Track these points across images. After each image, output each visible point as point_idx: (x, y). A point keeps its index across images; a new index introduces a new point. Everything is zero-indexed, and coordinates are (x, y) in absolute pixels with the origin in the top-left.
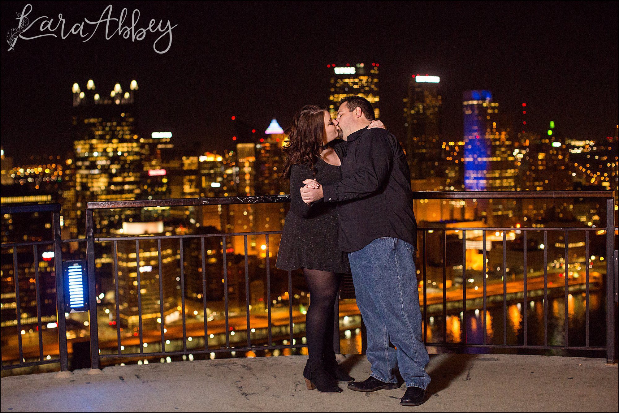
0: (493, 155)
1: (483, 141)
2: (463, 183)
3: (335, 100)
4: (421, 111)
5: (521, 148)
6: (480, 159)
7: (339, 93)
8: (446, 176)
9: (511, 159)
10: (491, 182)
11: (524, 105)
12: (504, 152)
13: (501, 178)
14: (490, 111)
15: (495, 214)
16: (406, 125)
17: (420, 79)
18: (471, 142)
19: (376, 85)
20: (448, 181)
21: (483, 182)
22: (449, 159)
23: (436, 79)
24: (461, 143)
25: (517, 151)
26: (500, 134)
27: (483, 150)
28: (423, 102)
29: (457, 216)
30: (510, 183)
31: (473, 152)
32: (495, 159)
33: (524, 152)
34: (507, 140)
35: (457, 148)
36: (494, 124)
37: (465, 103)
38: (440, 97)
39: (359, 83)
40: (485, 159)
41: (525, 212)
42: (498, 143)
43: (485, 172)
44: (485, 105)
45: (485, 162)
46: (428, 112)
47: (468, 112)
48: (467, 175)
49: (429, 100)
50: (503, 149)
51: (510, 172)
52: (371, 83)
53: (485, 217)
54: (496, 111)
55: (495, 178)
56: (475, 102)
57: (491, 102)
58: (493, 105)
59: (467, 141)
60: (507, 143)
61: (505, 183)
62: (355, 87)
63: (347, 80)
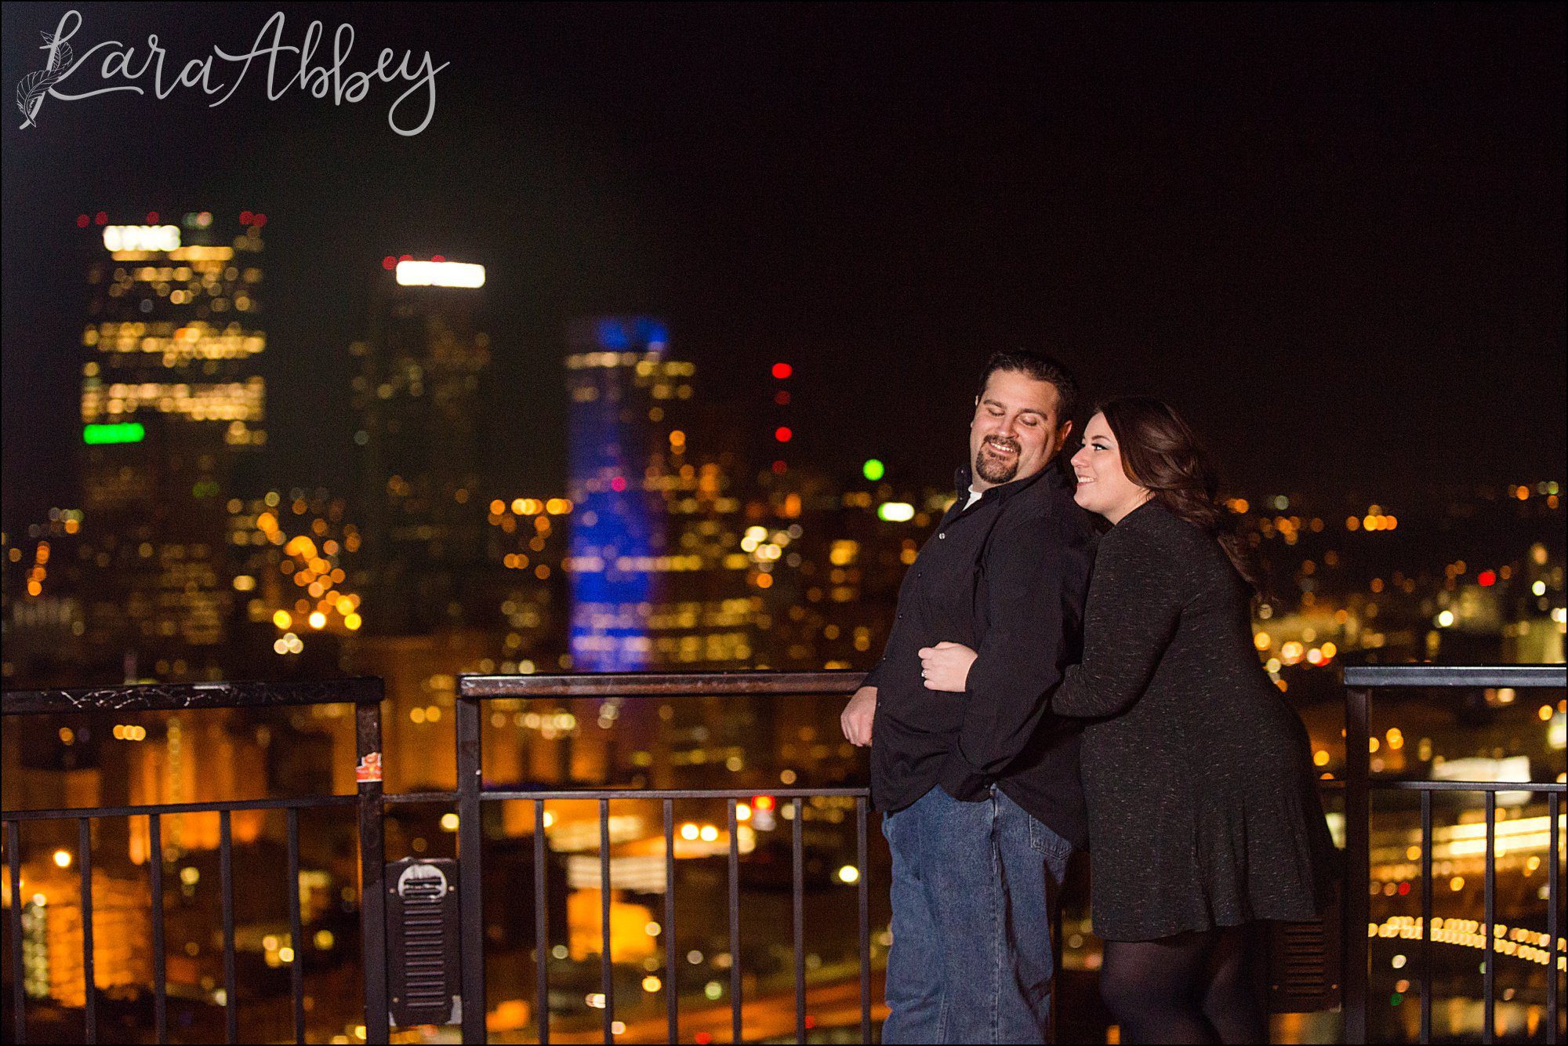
0: (673, 548)
1: (637, 498)
2: (566, 648)
3: (106, 345)
4: (416, 388)
5: (774, 523)
6: (626, 564)
7: (118, 319)
8: (501, 625)
9: (735, 562)
10: (666, 644)
11: (781, 371)
12: (711, 540)
13: (701, 631)
14: (661, 392)
15: (680, 759)
16: (362, 438)
17: (412, 273)
18: (595, 501)
19: (253, 292)
20: (513, 642)
21: (637, 647)
22: (514, 561)
23: (469, 276)
24: (556, 506)
25: (755, 535)
26: (698, 474)
27: (635, 531)
28: (420, 353)
29: (544, 767)
30: (733, 649)
31: (601, 536)
32: (678, 563)
33: (782, 538)
34: (725, 494)
35: (543, 525)
36: (677, 439)
37: (575, 362)
38: (482, 340)
39: (191, 286)
40: (645, 564)
41: (787, 752)
42: (688, 506)
43: (643, 609)
44: (645, 368)
45: (643, 576)
46: (442, 394)
47: (585, 394)
48: (580, 621)
49: (446, 350)
50: (708, 528)
51: (735, 609)
52: (239, 284)
53: (645, 772)
54: (685, 392)
55: (679, 633)
56: (609, 360)
57: (666, 358)
58: (675, 368)
59: (579, 496)
60: (725, 505)
61: (718, 649)
62: (179, 297)
63: (148, 275)
